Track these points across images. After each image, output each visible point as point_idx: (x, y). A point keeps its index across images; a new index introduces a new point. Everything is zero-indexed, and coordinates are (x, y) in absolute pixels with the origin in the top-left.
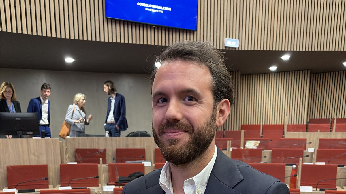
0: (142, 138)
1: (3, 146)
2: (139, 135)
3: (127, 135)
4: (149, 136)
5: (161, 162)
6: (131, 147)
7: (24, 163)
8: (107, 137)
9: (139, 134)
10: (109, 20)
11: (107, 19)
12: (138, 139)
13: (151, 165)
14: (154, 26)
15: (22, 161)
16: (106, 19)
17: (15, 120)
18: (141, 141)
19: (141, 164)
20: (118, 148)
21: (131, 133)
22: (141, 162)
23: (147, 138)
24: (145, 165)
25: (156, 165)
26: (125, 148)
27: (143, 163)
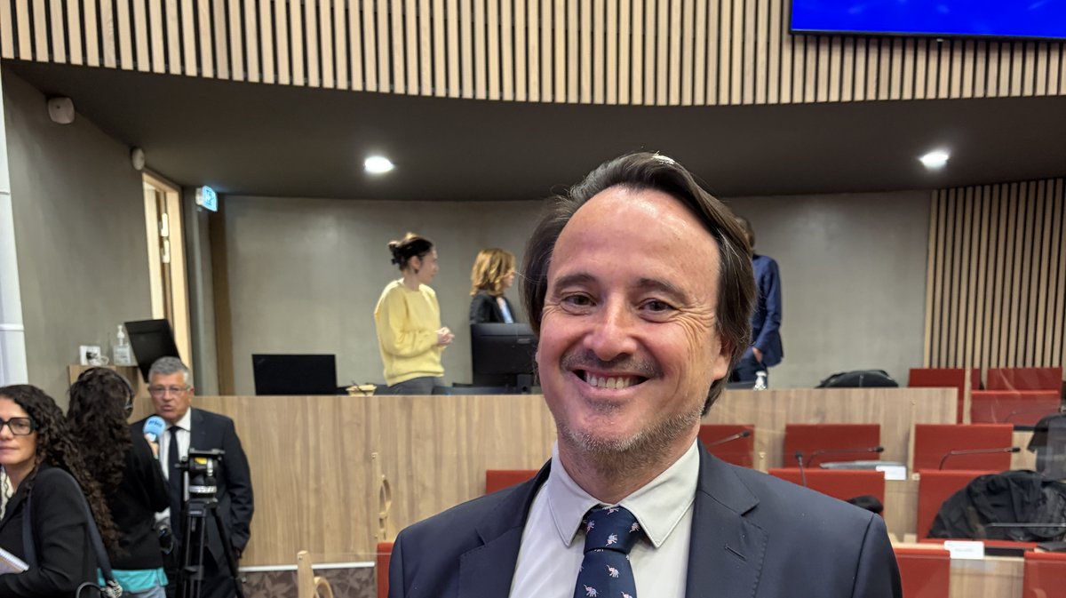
0: (872, 391)
1: (480, 415)
2: (861, 382)
3: (819, 384)
4: (893, 384)
5: (940, 469)
6: (833, 419)
7: (529, 463)
8: (760, 389)
9: (862, 377)
10: (797, 37)
11: (793, 35)
12: (857, 393)
13: (907, 475)
14: (939, 40)
15: (525, 459)
16: (790, 37)
17: (515, 342)
18: (867, 398)
19: (871, 471)
20: (792, 422)
21: (834, 376)
22: (874, 467)
23: (887, 390)
24: (888, 477)
25: (923, 478)
26: (813, 421)
27: (879, 469)
